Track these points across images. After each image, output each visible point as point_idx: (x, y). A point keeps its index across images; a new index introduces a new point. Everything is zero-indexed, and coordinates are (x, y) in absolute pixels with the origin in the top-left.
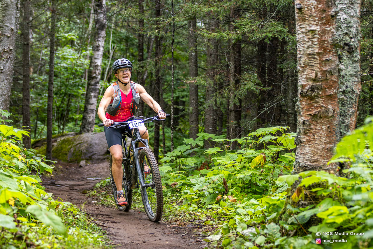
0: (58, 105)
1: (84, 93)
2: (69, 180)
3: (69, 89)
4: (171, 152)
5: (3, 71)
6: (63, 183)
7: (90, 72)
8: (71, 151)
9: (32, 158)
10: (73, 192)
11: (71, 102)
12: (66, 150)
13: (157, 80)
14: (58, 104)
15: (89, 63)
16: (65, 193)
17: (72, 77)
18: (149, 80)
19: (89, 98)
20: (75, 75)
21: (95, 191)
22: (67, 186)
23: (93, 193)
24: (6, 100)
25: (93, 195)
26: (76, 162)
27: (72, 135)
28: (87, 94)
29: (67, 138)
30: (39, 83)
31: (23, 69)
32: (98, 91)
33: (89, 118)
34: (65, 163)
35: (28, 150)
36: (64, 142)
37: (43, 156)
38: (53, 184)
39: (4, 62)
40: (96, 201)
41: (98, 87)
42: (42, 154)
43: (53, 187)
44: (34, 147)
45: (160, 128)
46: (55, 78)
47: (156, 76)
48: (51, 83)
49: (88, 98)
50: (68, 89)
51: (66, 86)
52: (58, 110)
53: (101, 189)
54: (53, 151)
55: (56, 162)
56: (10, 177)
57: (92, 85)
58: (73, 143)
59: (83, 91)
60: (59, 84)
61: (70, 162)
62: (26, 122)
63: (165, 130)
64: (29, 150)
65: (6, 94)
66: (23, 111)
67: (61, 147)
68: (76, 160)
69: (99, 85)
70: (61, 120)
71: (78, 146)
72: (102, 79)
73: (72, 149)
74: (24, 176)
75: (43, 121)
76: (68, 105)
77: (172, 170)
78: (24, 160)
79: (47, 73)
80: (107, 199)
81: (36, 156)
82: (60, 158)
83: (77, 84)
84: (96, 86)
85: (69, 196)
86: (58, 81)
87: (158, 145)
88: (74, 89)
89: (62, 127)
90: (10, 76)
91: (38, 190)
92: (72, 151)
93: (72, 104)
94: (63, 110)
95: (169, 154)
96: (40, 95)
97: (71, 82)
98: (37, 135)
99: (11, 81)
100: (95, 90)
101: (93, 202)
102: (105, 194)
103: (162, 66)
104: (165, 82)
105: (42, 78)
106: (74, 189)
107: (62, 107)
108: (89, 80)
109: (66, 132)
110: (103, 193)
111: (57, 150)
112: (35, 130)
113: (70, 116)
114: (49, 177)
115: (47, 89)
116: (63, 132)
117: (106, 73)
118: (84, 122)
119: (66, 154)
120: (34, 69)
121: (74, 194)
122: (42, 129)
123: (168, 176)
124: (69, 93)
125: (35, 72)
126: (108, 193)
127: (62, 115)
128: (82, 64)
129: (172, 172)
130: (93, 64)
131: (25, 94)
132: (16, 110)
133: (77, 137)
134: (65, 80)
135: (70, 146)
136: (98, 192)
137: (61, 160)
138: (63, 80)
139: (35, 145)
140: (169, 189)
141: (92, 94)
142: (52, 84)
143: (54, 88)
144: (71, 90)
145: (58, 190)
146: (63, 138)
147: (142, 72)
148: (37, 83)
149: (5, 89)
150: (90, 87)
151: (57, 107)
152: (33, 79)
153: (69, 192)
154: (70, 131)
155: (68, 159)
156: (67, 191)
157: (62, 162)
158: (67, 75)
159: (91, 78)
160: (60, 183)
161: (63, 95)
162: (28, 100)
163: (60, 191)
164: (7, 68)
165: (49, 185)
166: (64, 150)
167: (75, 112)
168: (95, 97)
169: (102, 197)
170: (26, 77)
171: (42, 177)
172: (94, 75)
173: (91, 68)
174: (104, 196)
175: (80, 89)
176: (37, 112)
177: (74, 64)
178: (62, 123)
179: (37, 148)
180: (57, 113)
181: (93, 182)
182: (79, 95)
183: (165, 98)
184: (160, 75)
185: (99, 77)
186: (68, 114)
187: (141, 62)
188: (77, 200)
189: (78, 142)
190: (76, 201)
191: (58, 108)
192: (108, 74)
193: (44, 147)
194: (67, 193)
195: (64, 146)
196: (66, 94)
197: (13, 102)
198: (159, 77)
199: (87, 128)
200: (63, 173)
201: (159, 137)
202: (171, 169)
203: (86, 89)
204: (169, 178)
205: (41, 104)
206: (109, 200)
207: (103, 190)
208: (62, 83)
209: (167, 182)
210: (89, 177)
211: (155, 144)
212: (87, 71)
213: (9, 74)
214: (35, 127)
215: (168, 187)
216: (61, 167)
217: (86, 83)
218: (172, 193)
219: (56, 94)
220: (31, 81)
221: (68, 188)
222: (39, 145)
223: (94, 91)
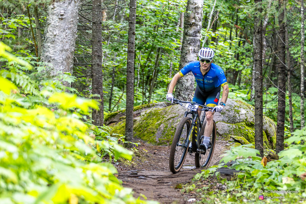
0: (142, 64)
1: (179, 46)
2: (157, 170)
3: (159, 41)
4: (300, 129)
5: (63, 17)
6: (148, 174)
7: (187, 17)
8: (160, 128)
9: (106, 138)
10: (162, 187)
11: (161, 59)
12: (154, 127)
13: (281, 28)
14: (142, 62)
15: (186, 5)
16: (152, 188)
17: (162, 24)
18: (270, 27)
19: (186, 54)
20: (166, 21)
21: (194, 185)
22: (154, 179)
23: (191, 188)
24: (68, 58)
25: (190, 191)
26: (168, 144)
27: (161, 105)
28: (182, 49)
29: (156, 110)
30: (115, 33)
31: (93, 14)
32: (198, 43)
33: (186, 81)
34: (151, 145)
35: (99, 128)
36: (150, 115)
37: (120, 135)
38: (135, 176)
39: (66, 5)
40: (194, 200)
41: (198, 38)
42: (120, 133)
43: (135, 180)
44: (108, 123)
45: (286, 96)
46: (137, 25)
47: (280, 22)
48: (131, 33)
49: (184, 54)
50: (156, 41)
51: (154, 37)
52: (143, 71)
53: (202, 182)
54: (136, 128)
55: (139, 143)
56: (72, 165)
57: (190, 36)
58: (164, 118)
59: (177, 43)
60: (144, 33)
61: (159, 144)
62: (97, 89)
63: (293, 98)
64: (101, 127)
65: (68, 50)
66: (92, 73)
67: (147, 123)
68: (168, 141)
69: (201, 35)
70: (146, 84)
71: (171, 121)
72: (205, 26)
73: (161, 125)
74: (92, 165)
75: (121, 86)
76: (157, 64)
77: (301, 155)
78: (93, 142)
79: (127, 19)
80: (210, 197)
81: (111, 136)
82: (145, 138)
83: (170, 34)
84: (196, 36)
85: (157, 193)
86: (142, 30)
87: (283, 120)
88: (165, 41)
89: (147, 94)
90: (73, 24)
91: (111, 184)
92: (162, 129)
93: (163, 62)
94: (149, 71)
95: (297, 132)
96: (117, 50)
97: (161, 30)
98: (112, 106)
99: (75, 30)
100: (195, 42)
101: (191, 200)
102: (208, 190)
103: (288, 7)
104: (294, 30)
105: (120, 25)
106: (163, 183)
107: (149, 66)
108: (185, 28)
109: (153, 101)
110: (205, 187)
111: (141, 127)
112: (110, 100)
113: (160, 78)
114: (130, 165)
115: (127, 41)
116: (149, 101)
117: (210, 18)
118: (179, 87)
119: (153, 133)
120: (108, 13)
121: (163, 190)
122: (120, 98)
123: (296, 163)
124: (158, 46)
125: (110, 18)
126: (212, 187)
127: (148, 77)
128: (177, 5)
129: (302, 158)
130: (191, 6)
131: (96, 48)
132: (84, 71)
133: (169, 108)
134: (153, 29)
135: (160, 122)
136: (198, 186)
137: (146, 141)
138: (150, 29)
139: (110, 120)
140: (298, 182)
141: (191, 48)
142: (134, 34)
143: (136, 39)
144: (161, 42)
145: (141, 184)
146: (148, 111)
147: (260, 16)
148: (113, 32)
149: (66, 42)
150: (188, 38)
151: (141, 66)
152: (107, 27)
153: (157, 187)
154: (159, 100)
155: (157, 140)
156: (155, 186)
157: (147, 143)
158: (156, 22)
159: (188, 25)
160: (144, 174)
161: (150, 50)
162: (100, 57)
163: (145, 185)
164: (70, 12)
165: (129, 177)
166: (151, 127)
167: (166, 74)
168: (194, 52)
169: (203, 194)
170: (98, 24)
171: (120, 165)
172: (193, 21)
173: (189, 12)
174: (206, 191)
175: (174, 41)
176: (113, 74)
177: (166, 5)
178: (149, 89)
179: (112, 124)
180: (140, 74)
181: (191, 171)
182: (173, 50)
183: (294, 54)
184: (285, 21)
185: (200, 23)
186: (156, 75)
187: (258, 3)
188: (169, 197)
189: (170, 116)
190: (167, 199)
191: (143, 67)
192: (213, 19)
193: (123, 124)
194: (154, 188)
195: (151, 121)
196: (153, 48)
197: (79, 61)
198: (284, 23)
199: (183, 96)
200: (149, 160)
201: (284, 108)
202: (300, 153)
203: (182, 41)
204: (298, 167)
205: (118, 62)
206: (212, 197)
207: (205, 184)
208: (148, 33)
209: (294, 172)
210: (186, 165)
211: (280, 118)
212: (183, 15)
213: (72, 21)
214: (110, 95)
215: (296, 179)
216: (147, 151)
217: (182, 32)
218: (302, 188)
219: (140, 48)
220: (104, 30)
221: (155, 181)
222: (115, 120)
223: (192, 44)
